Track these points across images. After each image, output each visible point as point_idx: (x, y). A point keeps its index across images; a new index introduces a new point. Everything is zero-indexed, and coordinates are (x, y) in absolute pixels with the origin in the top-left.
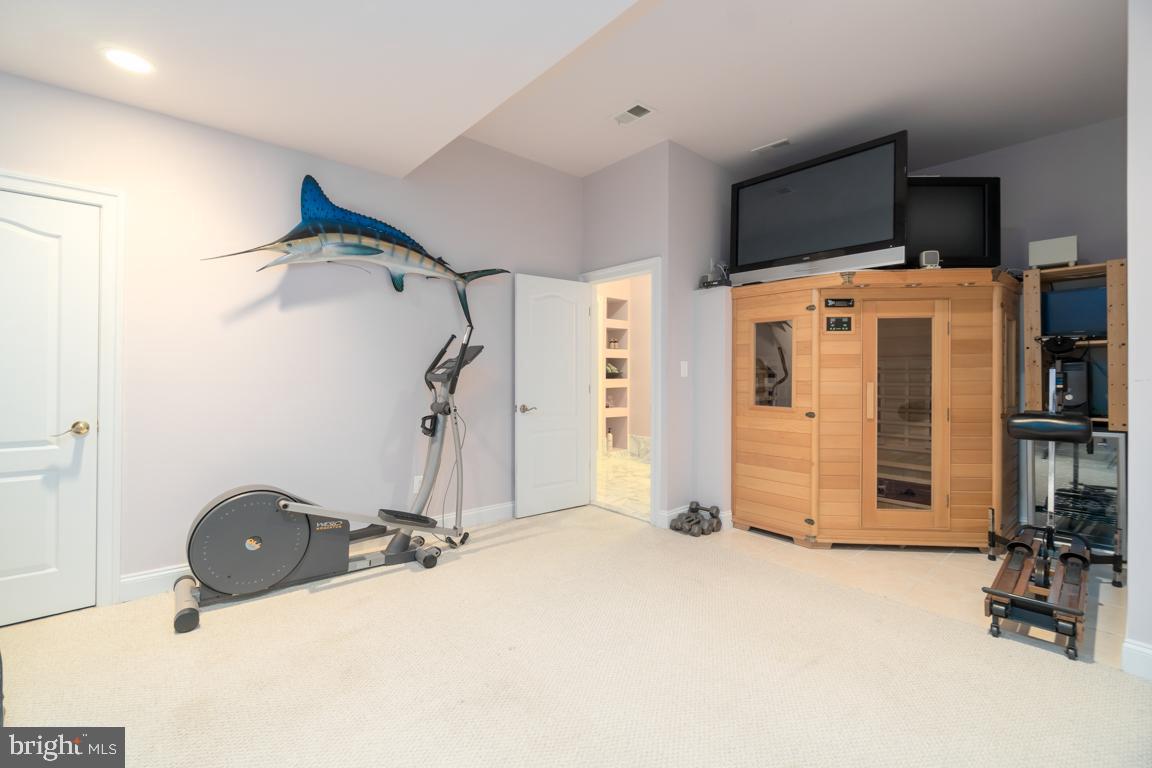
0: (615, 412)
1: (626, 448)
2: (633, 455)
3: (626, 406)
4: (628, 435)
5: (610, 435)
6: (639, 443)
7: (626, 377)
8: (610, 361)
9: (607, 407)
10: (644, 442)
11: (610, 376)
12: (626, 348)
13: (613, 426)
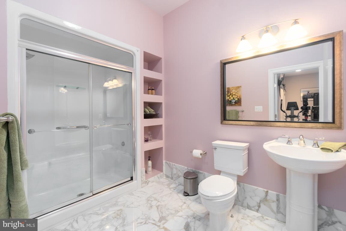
0: (153, 145)
1: (162, 171)
2: (167, 177)
3: (162, 139)
4: (164, 161)
5: (150, 163)
6: (172, 169)
7: (162, 117)
8: (147, 105)
9: (146, 141)
10: (176, 168)
11: (147, 116)
12: (161, 95)
13: (150, 156)
